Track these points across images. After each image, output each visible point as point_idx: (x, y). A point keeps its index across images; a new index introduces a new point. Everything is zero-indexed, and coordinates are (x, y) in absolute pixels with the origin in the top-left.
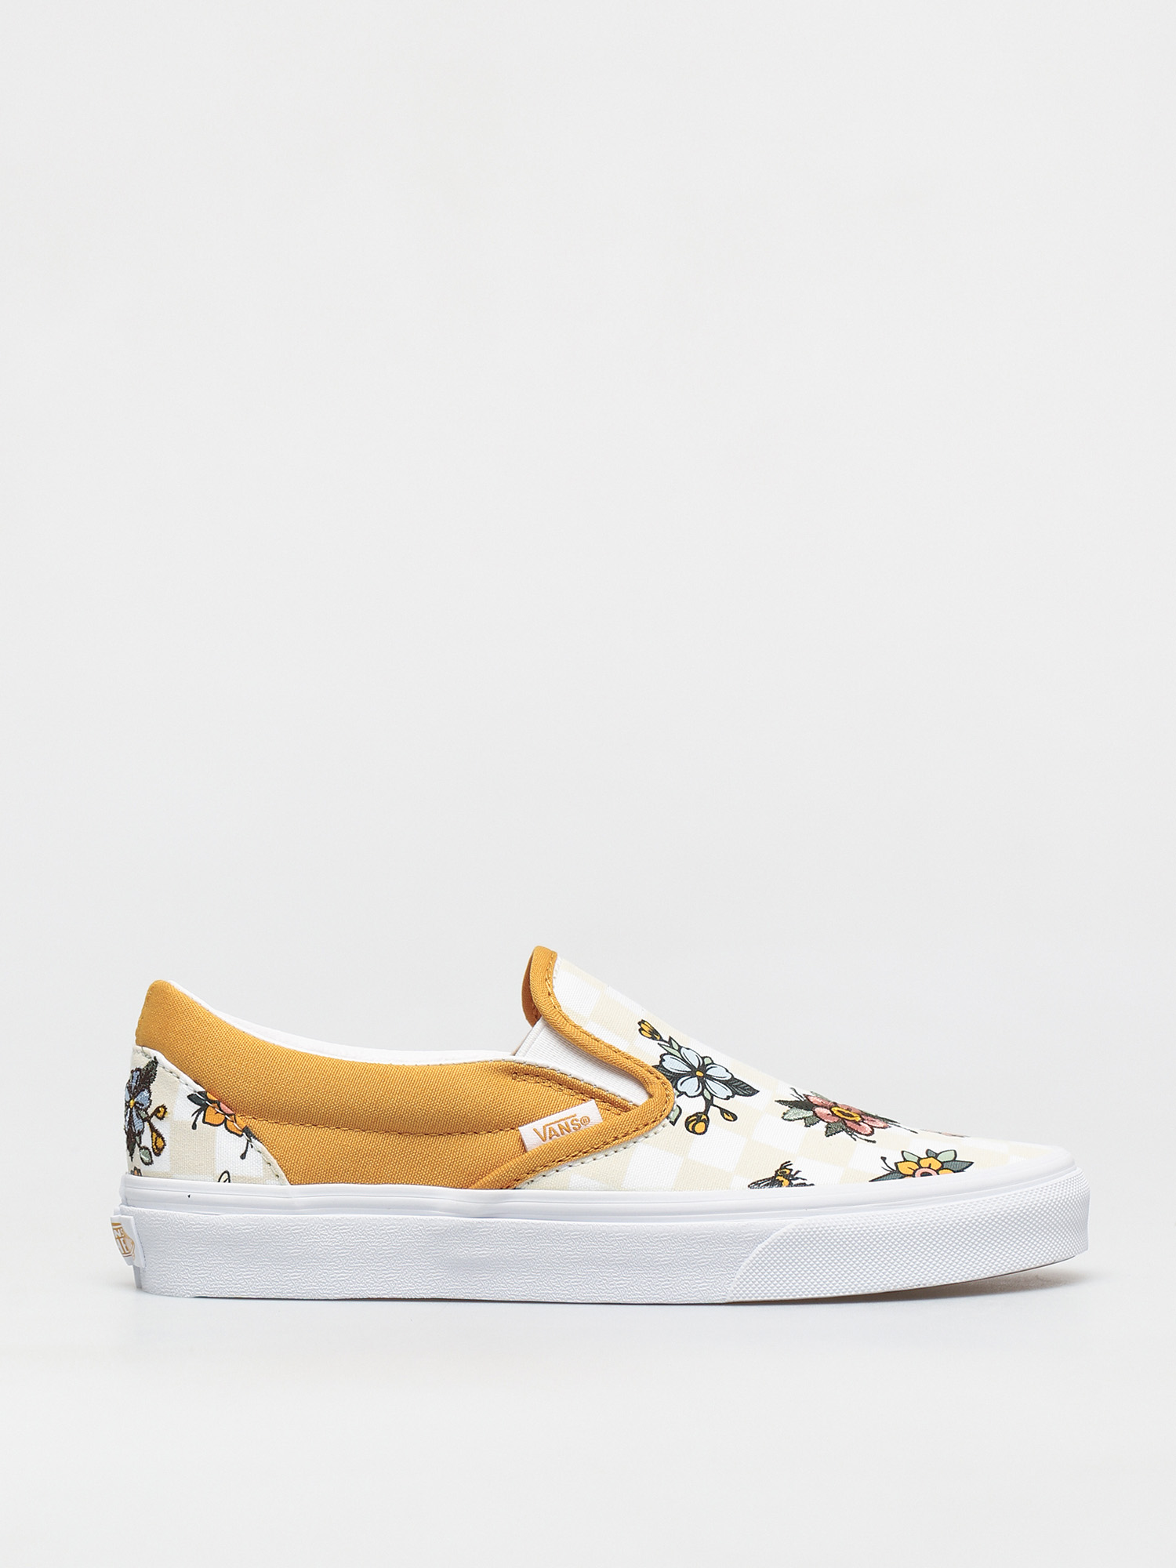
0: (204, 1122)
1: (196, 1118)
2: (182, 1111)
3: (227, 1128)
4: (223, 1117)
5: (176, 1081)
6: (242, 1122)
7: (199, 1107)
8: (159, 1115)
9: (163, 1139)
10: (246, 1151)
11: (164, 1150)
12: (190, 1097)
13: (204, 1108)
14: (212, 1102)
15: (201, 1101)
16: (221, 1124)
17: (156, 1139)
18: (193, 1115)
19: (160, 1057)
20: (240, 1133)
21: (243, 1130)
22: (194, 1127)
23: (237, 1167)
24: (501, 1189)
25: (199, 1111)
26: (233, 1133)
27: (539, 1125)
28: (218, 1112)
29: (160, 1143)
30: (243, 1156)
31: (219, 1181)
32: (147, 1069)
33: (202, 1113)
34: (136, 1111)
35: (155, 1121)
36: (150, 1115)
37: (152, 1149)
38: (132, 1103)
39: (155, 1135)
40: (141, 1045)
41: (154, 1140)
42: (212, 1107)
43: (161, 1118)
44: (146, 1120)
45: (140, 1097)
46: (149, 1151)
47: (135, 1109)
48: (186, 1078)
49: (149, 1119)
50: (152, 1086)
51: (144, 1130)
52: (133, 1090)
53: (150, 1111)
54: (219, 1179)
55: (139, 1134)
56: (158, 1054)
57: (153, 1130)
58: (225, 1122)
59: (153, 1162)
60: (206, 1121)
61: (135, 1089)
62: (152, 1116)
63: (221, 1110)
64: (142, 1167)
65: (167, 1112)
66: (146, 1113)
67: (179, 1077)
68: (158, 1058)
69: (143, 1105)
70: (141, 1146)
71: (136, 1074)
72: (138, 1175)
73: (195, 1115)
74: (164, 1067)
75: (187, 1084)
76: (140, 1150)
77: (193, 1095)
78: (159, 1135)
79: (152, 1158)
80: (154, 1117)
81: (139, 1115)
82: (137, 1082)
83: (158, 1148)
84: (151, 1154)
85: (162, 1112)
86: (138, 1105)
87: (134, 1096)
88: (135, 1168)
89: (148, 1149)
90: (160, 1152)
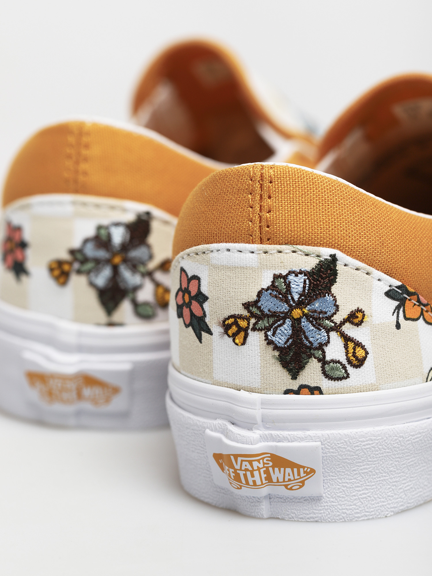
0: (404, 317)
1: (398, 316)
2: (382, 311)
3: (424, 320)
4: (419, 309)
5: (367, 279)
7: (398, 303)
8: (356, 321)
9: (363, 347)
11: (367, 359)
12: (387, 294)
13: (402, 303)
14: (410, 294)
15: (399, 296)
16: (420, 316)
17: (354, 349)
18: (394, 313)
19: (339, 254)
22: (398, 326)
25: (398, 308)
26: (431, 324)
28: (415, 304)
29: (360, 353)
31: (427, 381)
32: (319, 271)
33: (402, 309)
34: (311, 322)
35: (349, 329)
36: (338, 323)
37: (345, 362)
38: (297, 313)
39: (351, 345)
40: (286, 244)
41: (351, 350)
42: (410, 300)
43: (358, 324)
44: (332, 329)
45: (317, 305)
46: (341, 364)
47: (308, 320)
48: (377, 273)
49: (337, 328)
50: (334, 289)
51: (328, 342)
52: (296, 297)
53: (338, 318)
54: (427, 378)
55: (321, 347)
56: (332, 251)
57: (347, 339)
58: (422, 314)
59: (348, 376)
60: (407, 316)
61: (301, 295)
62: (343, 323)
63: (419, 301)
64: (325, 384)
65: (364, 315)
66: (332, 321)
67: (367, 274)
68: (335, 255)
69: (326, 313)
70: (323, 361)
71: (296, 279)
72: (312, 394)
73: (396, 312)
74: (345, 265)
75: (379, 280)
76: (320, 364)
77: (390, 291)
78: (358, 344)
79: (346, 371)
80: (347, 325)
81: (318, 326)
82: (304, 287)
83: (357, 358)
84: (344, 367)
85: (357, 317)
86: (316, 314)
87: (300, 304)
88: (302, 387)
89: (339, 362)
90: (359, 363)
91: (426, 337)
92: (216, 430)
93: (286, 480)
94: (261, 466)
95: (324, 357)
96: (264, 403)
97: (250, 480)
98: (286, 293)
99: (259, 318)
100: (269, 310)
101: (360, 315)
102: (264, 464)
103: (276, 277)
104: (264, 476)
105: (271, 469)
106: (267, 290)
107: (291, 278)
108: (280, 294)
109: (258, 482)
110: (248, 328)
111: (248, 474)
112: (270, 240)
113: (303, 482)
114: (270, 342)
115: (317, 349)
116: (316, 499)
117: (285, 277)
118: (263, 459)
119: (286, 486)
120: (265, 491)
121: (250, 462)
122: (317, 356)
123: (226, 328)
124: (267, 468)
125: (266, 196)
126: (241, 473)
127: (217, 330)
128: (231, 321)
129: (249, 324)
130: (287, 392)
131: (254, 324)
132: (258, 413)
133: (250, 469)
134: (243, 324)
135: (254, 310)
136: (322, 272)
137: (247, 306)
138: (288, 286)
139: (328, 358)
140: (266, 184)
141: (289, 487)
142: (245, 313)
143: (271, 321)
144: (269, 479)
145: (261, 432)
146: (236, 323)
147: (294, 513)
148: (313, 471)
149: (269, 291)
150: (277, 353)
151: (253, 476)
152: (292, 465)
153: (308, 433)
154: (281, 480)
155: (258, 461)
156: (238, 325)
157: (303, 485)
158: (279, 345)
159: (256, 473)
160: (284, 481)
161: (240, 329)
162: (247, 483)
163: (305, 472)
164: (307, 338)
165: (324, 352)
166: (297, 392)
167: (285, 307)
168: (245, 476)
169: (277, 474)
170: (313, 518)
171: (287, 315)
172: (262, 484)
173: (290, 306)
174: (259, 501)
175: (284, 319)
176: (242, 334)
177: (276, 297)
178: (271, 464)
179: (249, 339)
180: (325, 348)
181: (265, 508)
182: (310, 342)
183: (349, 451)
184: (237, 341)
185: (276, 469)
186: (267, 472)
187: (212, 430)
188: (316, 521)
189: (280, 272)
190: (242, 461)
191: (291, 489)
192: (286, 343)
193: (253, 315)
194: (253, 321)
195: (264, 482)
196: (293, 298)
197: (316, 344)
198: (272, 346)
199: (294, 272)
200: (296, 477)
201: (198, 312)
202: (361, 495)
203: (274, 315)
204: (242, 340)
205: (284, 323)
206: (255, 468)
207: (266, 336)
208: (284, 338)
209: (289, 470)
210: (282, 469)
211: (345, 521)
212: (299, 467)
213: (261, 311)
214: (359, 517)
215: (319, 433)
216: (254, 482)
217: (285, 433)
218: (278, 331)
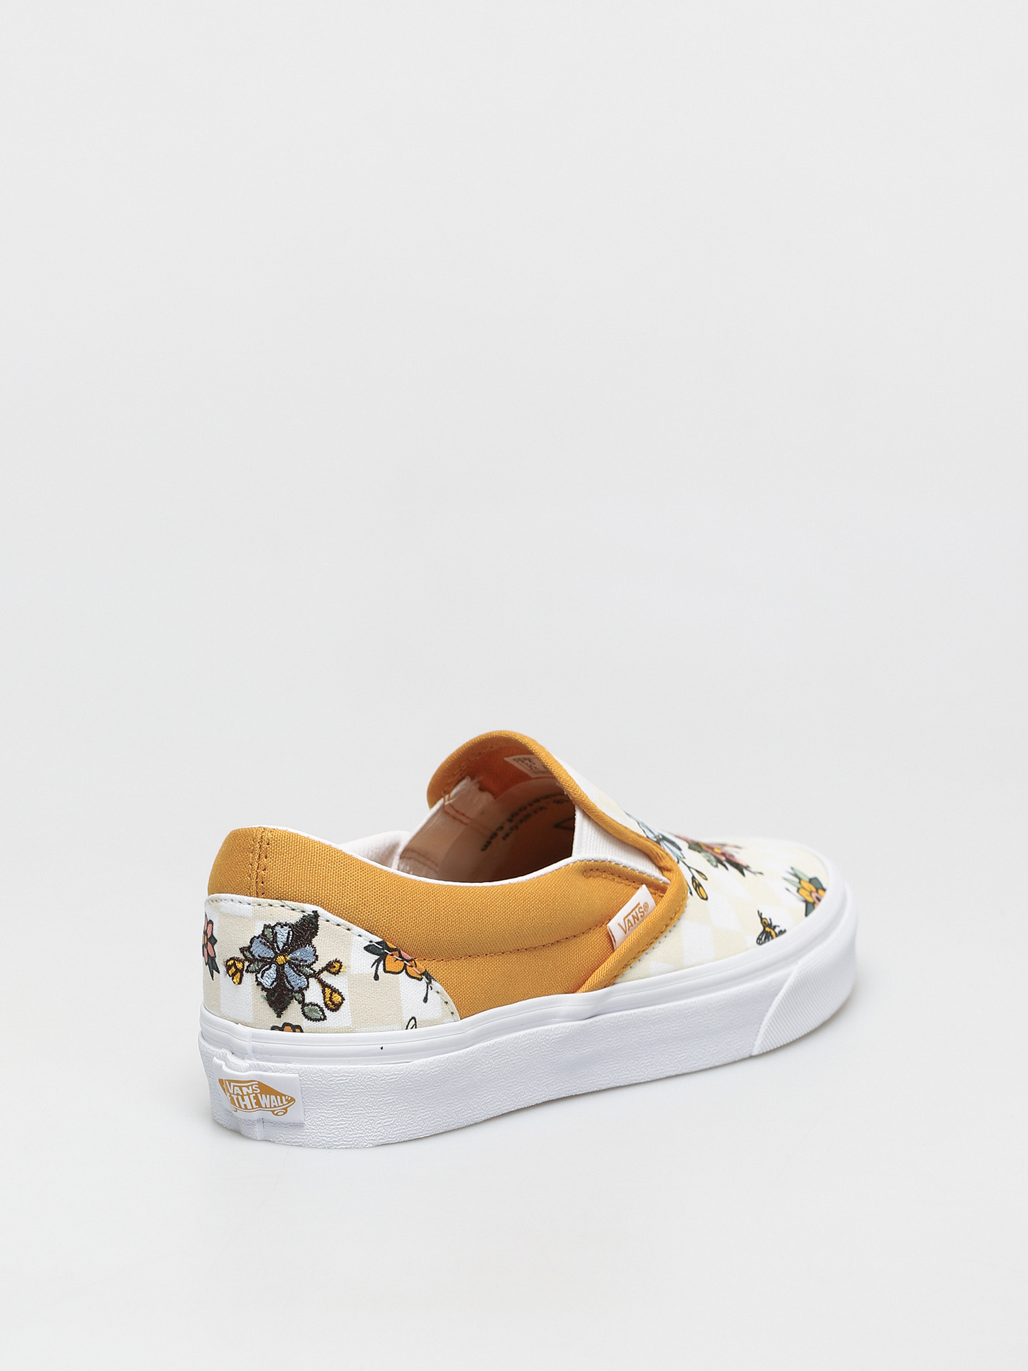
0: (385, 970)
1: (377, 968)
2: (360, 963)
3: (407, 973)
4: (402, 964)
5: (347, 934)
6: (422, 966)
7: (378, 957)
8: (333, 970)
9: (340, 994)
10: (427, 993)
11: (343, 1005)
12: (366, 948)
13: (383, 957)
14: (390, 950)
15: (380, 951)
16: (402, 971)
17: (331, 995)
18: (373, 965)
19: (321, 911)
20: (420, 977)
21: (423, 974)
22: (376, 977)
23: (423, 1012)
24: (605, 987)
25: (378, 961)
26: (414, 978)
27: (619, 918)
28: (397, 959)
29: (337, 998)
30: (425, 1000)
31: (407, 1029)
32: (302, 924)
33: (382, 962)
34: (293, 968)
35: (326, 977)
36: (317, 971)
37: (322, 1005)
38: (281, 959)
39: (328, 991)
40: (276, 899)
41: (328, 995)
42: (392, 955)
43: (335, 974)
44: (311, 976)
45: (298, 954)
46: (319, 1008)
47: (290, 966)
48: (357, 930)
49: (316, 975)
50: (314, 941)
51: (308, 987)
52: (281, 946)
53: (317, 967)
54: (407, 1027)
55: (301, 991)
56: (315, 908)
57: (324, 985)
58: (405, 967)
59: (325, 1018)
60: (387, 970)
61: (285, 945)
62: (321, 971)
63: (400, 956)
64: (305, 1023)
65: (341, 966)
66: (312, 969)
67: (348, 930)
68: (316, 912)
69: (306, 961)
70: (302, 1002)
71: (282, 930)
72: (294, 1031)
73: (375, 965)
74: (328, 921)
75: (360, 936)
76: (300, 1006)
77: (369, 946)
78: (334, 991)
79: (323, 1014)
80: (325, 972)
81: (299, 972)
82: (288, 938)
83: (333, 1003)
84: (322, 1010)
85: (335, 967)
86: (297, 962)
87: (284, 952)
88: (286, 1024)
89: (317, 1005)
90: (336, 1007)
91: (408, 989)
92: (220, 1058)
93: (272, 1106)
94: (250, 1091)
95: (304, 999)
96: (254, 1036)
97: (242, 1104)
98: (273, 942)
99: (251, 962)
100: (259, 956)
101: (337, 965)
102: (253, 1090)
103: (266, 927)
104: (254, 1101)
105: (259, 1095)
106: (258, 938)
107: (278, 928)
108: (268, 942)
109: (249, 1107)
110: (243, 969)
111: (240, 1097)
112: (262, 893)
113: (286, 1109)
114: (259, 984)
115: (296, 992)
116: (299, 1125)
117: (273, 928)
118: (252, 1085)
119: (273, 1112)
120: (257, 1115)
121: (240, 1088)
122: (297, 998)
123: (228, 968)
124: (256, 1094)
125: (263, 856)
126: (235, 1097)
127: (222, 969)
128: (231, 963)
129: (243, 966)
130: (273, 1028)
131: (249, 966)
132: (248, 1044)
133: (241, 1094)
134: (239, 966)
135: (247, 954)
136: (304, 925)
137: (242, 950)
138: (275, 935)
139: (307, 1001)
140: (265, 846)
141: (275, 1113)
142: (241, 957)
143: (260, 964)
144: (258, 1103)
145: (251, 1062)
146: (234, 964)
147: (282, 1137)
148: (293, 1100)
149: (260, 939)
150: (265, 994)
151: (243, 1100)
152: (276, 1093)
153: (289, 1065)
154: (268, 1106)
155: (248, 1087)
156: (236, 967)
157: (287, 1111)
158: (266, 986)
159: (246, 1098)
160: (271, 1107)
161: (237, 970)
162: (240, 1107)
163: (286, 1100)
164: (289, 982)
165: (303, 995)
166: (281, 1029)
167: (271, 954)
168: (237, 1099)
169: (264, 1100)
170: (296, 1142)
171: (273, 961)
172: (253, 1108)
173: (276, 953)
174: (252, 1123)
175: (271, 964)
176: (239, 974)
177: (264, 944)
178: (259, 1091)
179: (244, 978)
180: (304, 991)
181: (258, 1131)
182: (291, 986)
183: (324, 1084)
184: (235, 980)
185: (263, 1096)
186: (256, 1097)
187: (217, 1058)
188: (301, 1146)
189: (269, 923)
190: (234, 1086)
191: (277, 1114)
192: (271, 985)
193: (247, 959)
194: (247, 964)
195: (255, 1106)
196: (278, 947)
197: (296, 988)
198: (260, 987)
199: (280, 924)
200: (280, 1104)
201: (212, 955)
202: (338, 1125)
203: (263, 959)
204: (238, 980)
205: (270, 967)
206: (245, 1093)
207: (257, 978)
208: (270, 982)
209: (273, 1097)
210: (268, 1096)
211: (325, 1148)
212: (281, 1095)
213: (253, 956)
214: (338, 1145)
215: (298, 1066)
216: (245, 1105)
217: (270, 1064)
218: (265, 975)
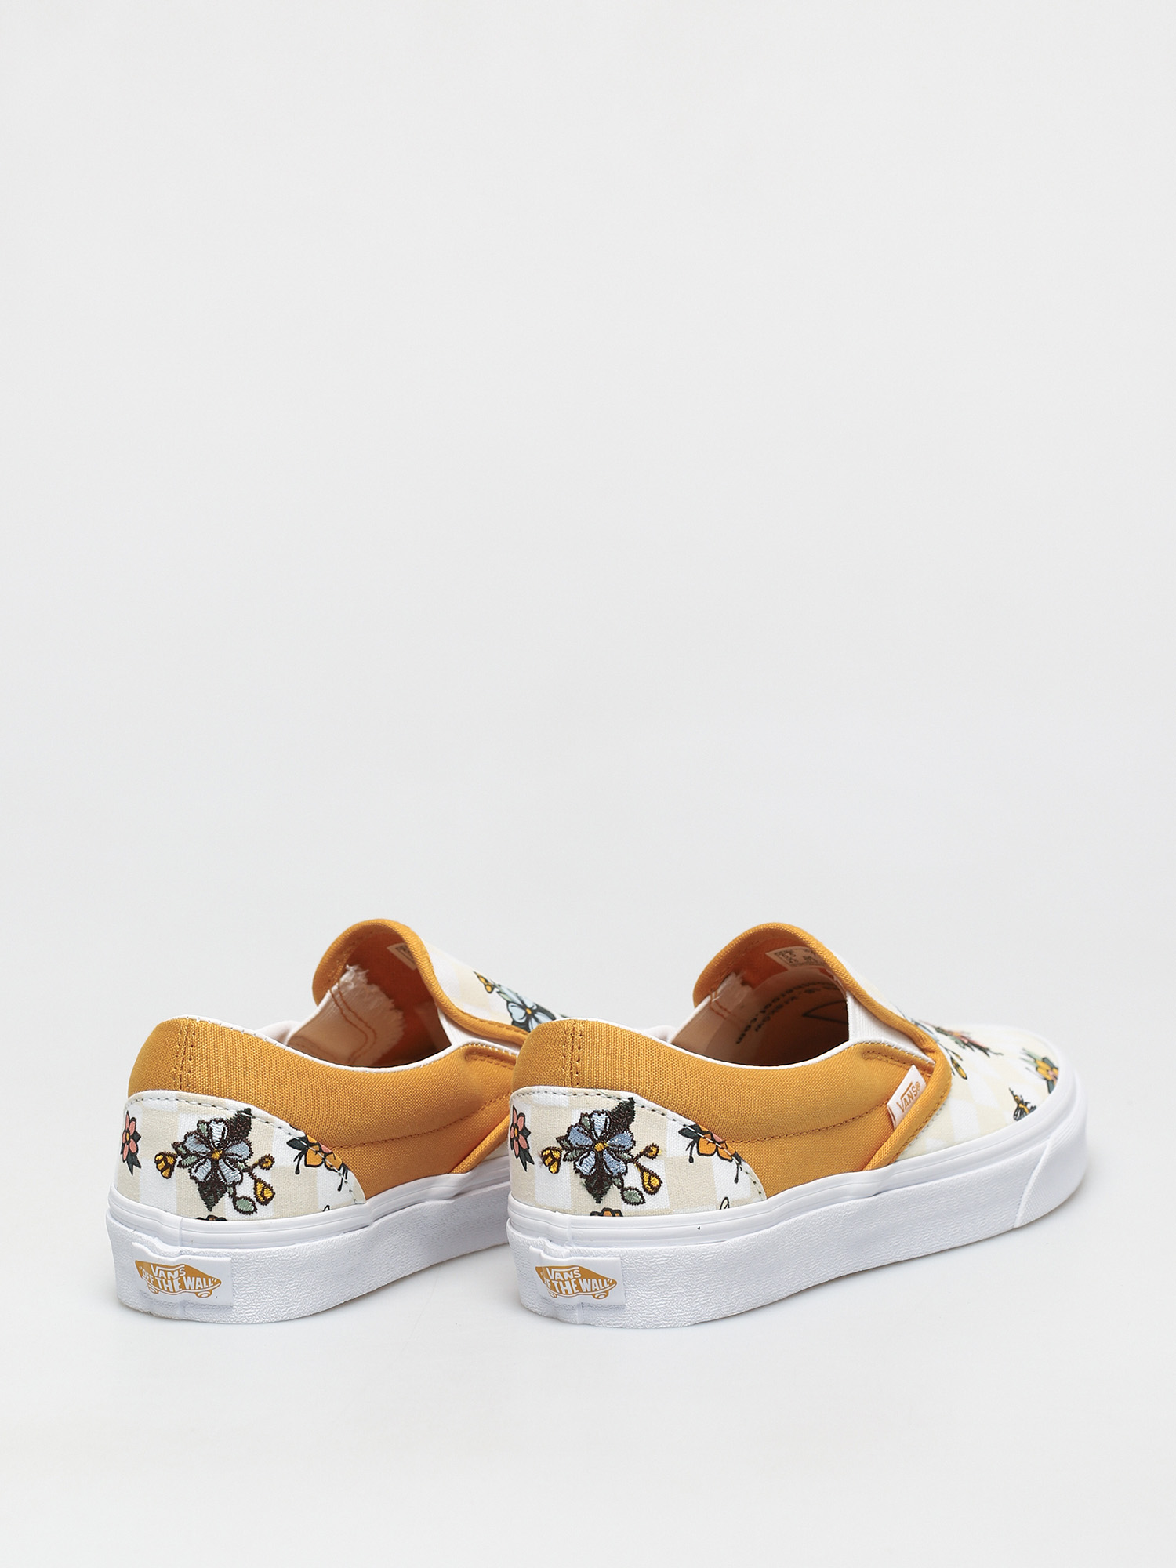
0: (698, 1152)
1: (691, 1152)
2: (675, 1146)
3: (719, 1155)
4: (714, 1146)
5: (663, 1119)
6: (732, 1148)
7: (692, 1140)
8: (651, 1154)
9: (657, 1177)
10: (737, 1174)
11: (661, 1187)
12: (681, 1132)
13: (696, 1140)
14: (703, 1133)
15: (693, 1134)
16: (714, 1153)
17: (649, 1178)
18: (687, 1148)
19: (636, 1097)
20: (730, 1158)
21: (733, 1155)
22: (691, 1160)
23: (736, 1192)
24: (888, 1165)
25: (692, 1144)
26: (726, 1159)
27: (897, 1097)
28: (709, 1142)
29: (655, 1182)
30: (736, 1180)
31: (721, 1209)
32: (619, 1111)
33: (696, 1145)
34: (612, 1155)
35: (644, 1161)
36: (635, 1156)
37: (641, 1189)
38: (599, 1146)
39: (646, 1175)
40: (592, 1088)
41: (646, 1180)
42: (704, 1138)
43: (652, 1158)
44: (629, 1161)
45: (616, 1140)
46: (638, 1191)
47: (609, 1153)
48: (671, 1114)
49: (634, 1160)
50: (631, 1127)
51: (627, 1171)
52: (599, 1133)
53: (635, 1152)
54: (721, 1207)
55: (620, 1176)
56: (631, 1095)
57: (642, 1170)
58: (717, 1150)
59: (644, 1201)
60: (701, 1152)
61: (603, 1132)
62: (639, 1156)
63: (713, 1139)
64: (624, 1207)
65: (658, 1150)
66: (629, 1154)
67: (663, 1114)
68: (632, 1098)
69: (624, 1147)
70: (622, 1187)
71: (599, 1117)
72: (614, 1216)
73: (690, 1148)
74: (643, 1107)
75: (674, 1120)
76: (620, 1191)
77: (683, 1129)
78: (652, 1174)
79: (642, 1197)
80: (643, 1157)
81: (618, 1158)
82: (606, 1125)
83: (652, 1186)
84: (641, 1194)
85: (652, 1151)
86: (615, 1148)
87: (602, 1139)
88: (605, 1210)
89: (636, 1189)
90: (654, 1190)
91: (720, 1170)
92: (537, 1247)
93: (593, 1290)
94: (571, 1277)
95: (623, 1184)
96: (573, 1223)
97: (563, 1289)
98: (590, 1129)
99: (569, 1151)
100: (577, 1144)
101: (654, 1150)
102: (574, 1275)
103: (583, 1116)
104: (574, 1286)
105: (580, 1280)
106: (575, 1127)
107: (595, 1116)
108: (585, 1130)
109: (570, 1292)
110: (560, 1158)
111: (561, 1283)
112: (578, 1083)
113: (607, 1292)
114: (578, 1171)
115: (615, 1177)
116: (620, 1308)
117: (590, 1116)
118: (573, 1271)
119: (594, 1295)
120: (577, 1299)
121: (562, 1273)
122: (617, 1183)
123: (544, 1158)
124: (577, 1279)
125: (576, 1047)
126: (555, 1283)
127: (537, 1160)
128: (548, 1152)
129: (561, 1155)
130: (593, 1214)
131: (567, 1154)
132: (565, 1231)
133: (562, 1279)
134: (557, 1155)
135: (565, 1143)
136: (621, 1112)
137: (559, 1140)
138: (592, 1123)
139: (626, 1186)
140: (577, 1037)
141: (596, 1296)
142: (558, 1146)
143: (578, 1152)
144: (579, 1288)
145: (571, 1248)
146: (551, 1154)
147: (602, 1319)
148: (614, 1282)
149: (577, 1128)
150: (584, 1181)
151: (565, 1286)
152: (597, 1277)
153: (610, 1249)
154: (589, 1290)
155: (569, 1272)
156: (552, 1157)
157: (608, 1294)
158: (585, 1173)
159: (567, 1283)
160: (592, 1291)
161: (554, 1159)
162: (561, 1292)
163: (608, 1283)
164: (608, 1169)
165: (622, 1180)
166: (601, 1215)
167: (589, 1142)
168: (558, 1285)
169: (585, 1285)
170: (617, 1324)
171: (591, 1148)
172: (574, 1293)
173: (594, 1140)
174: (571, 1308)
175: (589, 1151)
176: (556, 1163)
177: (582, 1132)
178: (580, 1275)
179: (562, 1168)
180: (623, 1176)
181: (577, 1315)
182: (611, 1172)
183: (645, 1265)
184: (552, 1169)
185: (584, 1280)
186: (577, 1282)
187: (534, 1247)
188: (621, 1327)
189: (586, 1111)
190: (555, 1272)
191: (598, 1298)
192: (590, 1172)
193: (564, 1148)
194: (564, 1152)
195: (575, 1291)
196: (596, 1134)
197: (615, 1174)
198: (578, 1175)
199: (597, 1112)
200: (601, 1287)
201: (524, 1146)
202: (658, 1305)
203: (581, 1147)
204: (556, 1169)
205: (589, 1154)
206: (566, 1279)
207: (575, 1165)
208: (589, 1168)
209: (594, 1281)
210: (589, 1280)
211: (646, 1328)
212: (603, 1278)
213: (570, 1144)
214: (658, 1325)
215: (619, 1249)
216: (566, 1291)
217: (591, 1249)
218: (584, 1162)
